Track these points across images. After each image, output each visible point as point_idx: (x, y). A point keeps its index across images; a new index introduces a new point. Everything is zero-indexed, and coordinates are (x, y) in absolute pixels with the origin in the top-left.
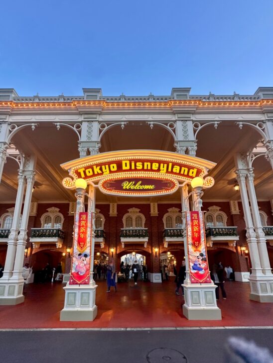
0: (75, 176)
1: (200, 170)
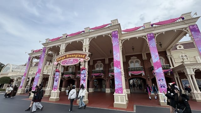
1: (86, 55)
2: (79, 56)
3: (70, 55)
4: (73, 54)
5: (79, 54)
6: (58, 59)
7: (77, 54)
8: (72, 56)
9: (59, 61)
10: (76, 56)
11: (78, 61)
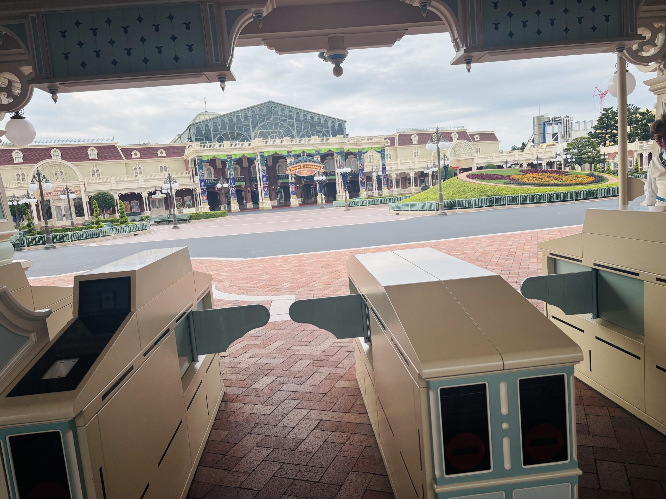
0: (289, 171)
1: (321, 167)
2: (315, 167)
3: (305, 165)
4: (309, 165)
5: (315, 166)
6: (291, 169)
7: (313, 165)
8: (308, 166)
9: (292, 171)
10: (312, 167)
11: (314, 172)
